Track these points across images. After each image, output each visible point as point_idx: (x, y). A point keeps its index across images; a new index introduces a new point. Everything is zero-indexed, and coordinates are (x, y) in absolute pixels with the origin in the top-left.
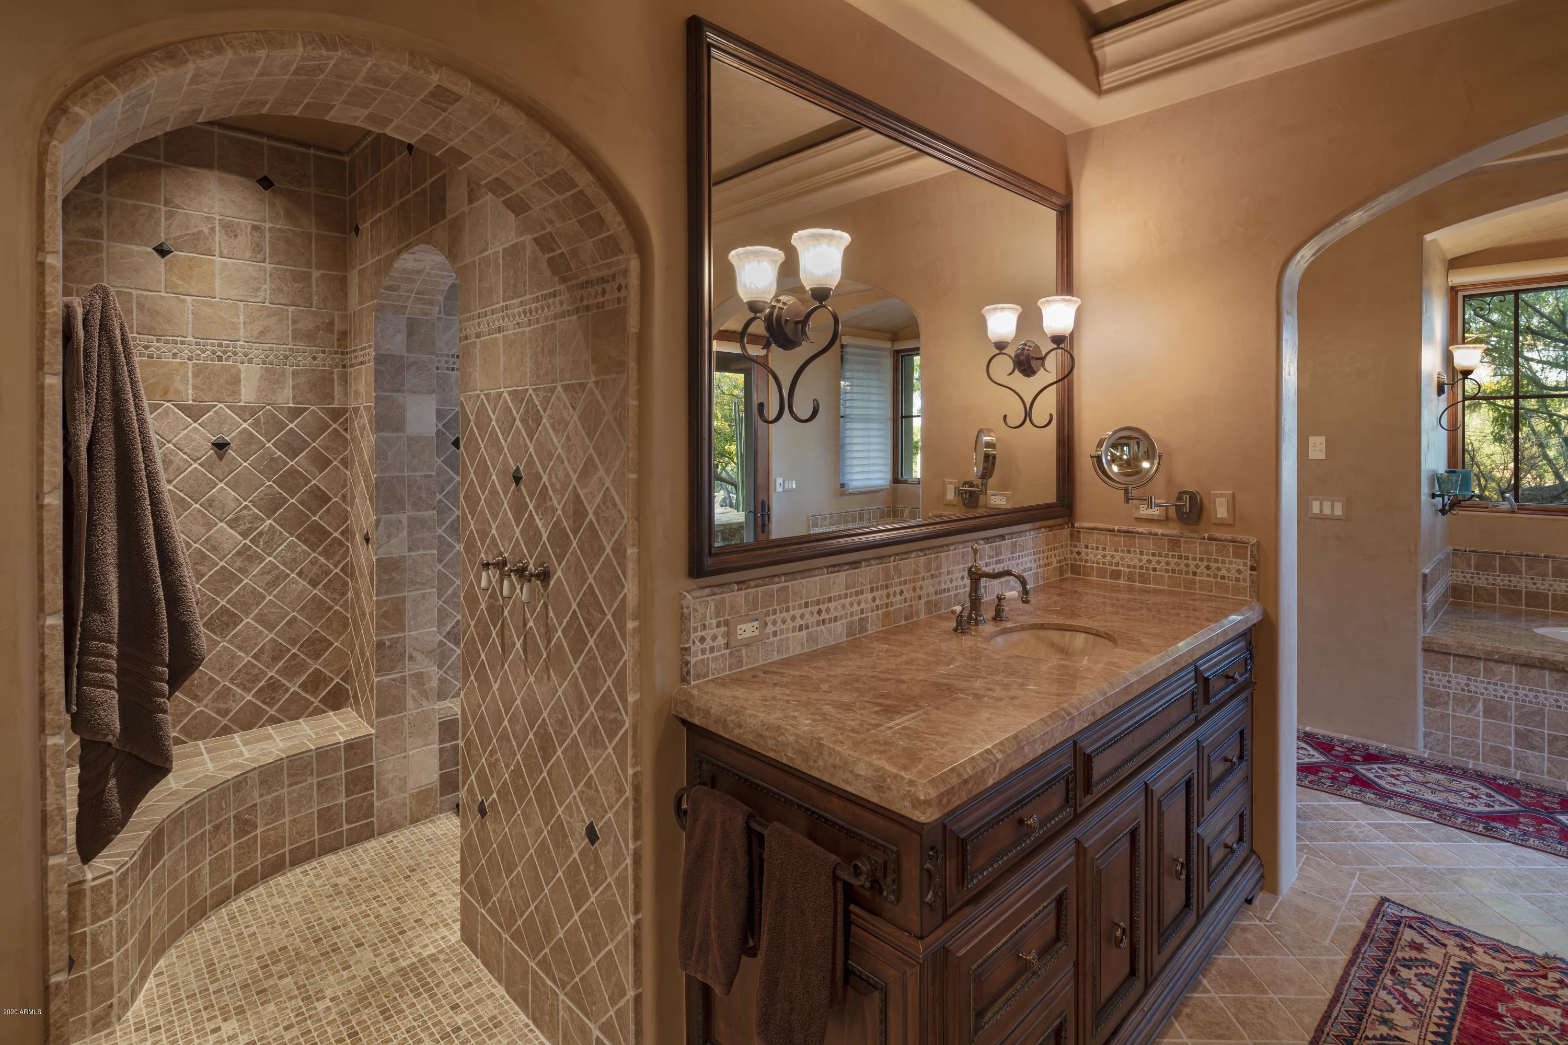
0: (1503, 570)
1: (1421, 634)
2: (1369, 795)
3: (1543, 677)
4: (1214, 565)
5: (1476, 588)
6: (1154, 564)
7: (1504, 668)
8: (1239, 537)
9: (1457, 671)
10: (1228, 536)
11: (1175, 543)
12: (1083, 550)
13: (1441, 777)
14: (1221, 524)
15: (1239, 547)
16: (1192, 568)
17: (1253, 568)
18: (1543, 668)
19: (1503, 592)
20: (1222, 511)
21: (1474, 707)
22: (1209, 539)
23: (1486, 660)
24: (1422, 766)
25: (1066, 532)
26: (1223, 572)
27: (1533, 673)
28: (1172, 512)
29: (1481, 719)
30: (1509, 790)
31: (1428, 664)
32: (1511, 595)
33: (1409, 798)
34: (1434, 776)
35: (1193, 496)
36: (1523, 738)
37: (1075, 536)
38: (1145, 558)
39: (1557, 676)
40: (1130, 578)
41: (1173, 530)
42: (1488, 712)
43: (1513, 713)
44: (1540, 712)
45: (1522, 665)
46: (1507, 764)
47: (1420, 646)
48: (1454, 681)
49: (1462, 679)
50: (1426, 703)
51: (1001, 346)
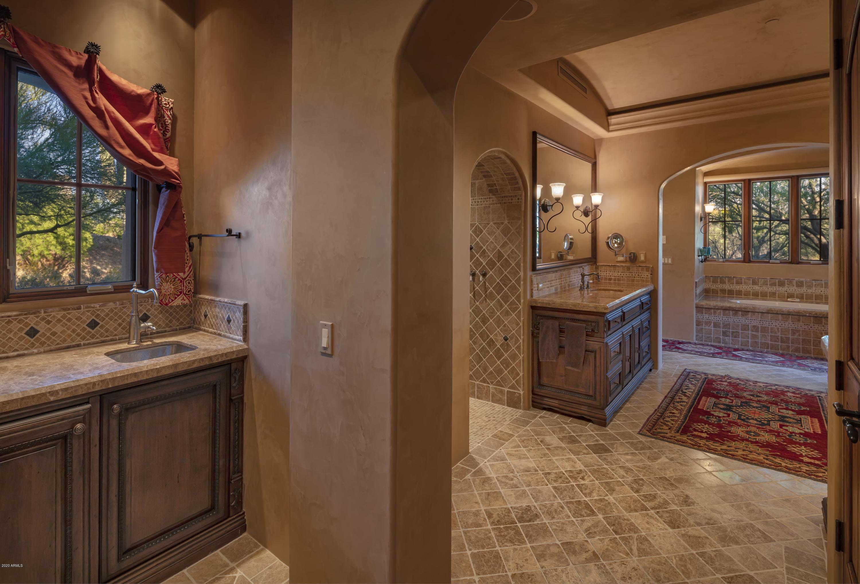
0: (720, 283)
1: (695, 302)
2: (680, 351)
3: (730, 313)
4: (640, 274)
5: (713, 289)
6: (622, 275)
7: (719, 311)
8: (647, 265)
9: (705, 313)
10: (644, 265)
11: (628, 268)
12: (600, 272)
13: (701, 346)
14: (642, 262)
15: (647, 268)
16: (634, 276)
17: (651, 274)
18: (730, 310)
19: (721, 290)
20: (642, 258)
21: (710, 325)
22: (639, 266)
23: (714, 309)
24: (695, 344)
25: (594, 266)
26: (643, 276)
27: (727, 312)
28: (628, 259)
29: (713, 329)
30: (720, 348)
31: (697, 312)
32: (723, 291)
33: (691, 351)
34: (699, 346)
35: (634, 253)
36: (725, 334)
37: (597, 268)
38: (619, 274)
39: (734, 312)
40: (615, 280)
41: (628, 264)
42: (714, 326)
43: (722, 326)
44: (729, 324)
45: (724, 310)
46: (720, 342)
47: (695, 306)
48: (705, 317)
49: (707, 316)
50: (697, 325)
51: (577, 207)
